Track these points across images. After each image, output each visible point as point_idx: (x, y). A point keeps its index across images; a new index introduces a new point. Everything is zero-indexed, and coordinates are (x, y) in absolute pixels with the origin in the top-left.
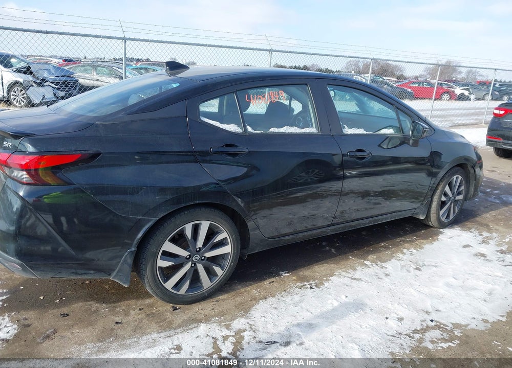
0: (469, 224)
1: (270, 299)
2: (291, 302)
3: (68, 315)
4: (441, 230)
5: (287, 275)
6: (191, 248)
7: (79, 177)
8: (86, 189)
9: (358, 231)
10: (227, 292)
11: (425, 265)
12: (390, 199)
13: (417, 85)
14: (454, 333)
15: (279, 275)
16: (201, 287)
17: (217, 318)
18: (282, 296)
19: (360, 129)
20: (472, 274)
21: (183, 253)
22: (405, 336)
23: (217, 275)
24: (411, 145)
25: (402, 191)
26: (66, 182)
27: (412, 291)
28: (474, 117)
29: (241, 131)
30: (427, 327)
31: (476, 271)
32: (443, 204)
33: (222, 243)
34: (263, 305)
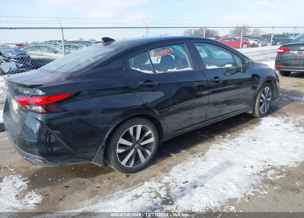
0: (275, 114)
1: (179, 165)
2: (190, 165)
3: (68, 187)
4: (261, 118)
5: (184, 151)
6: (133, 141)
7: (70, 106)
8: (75, 113)
9: (217, 124)
10: (154, 164)
11: (257, 138)
12: (230, 105)
13: (228, 41)
14: (282, 170)
15: (180, 152)
16: (140, 162)
17: (153, 178)
18: (185, 163)
19: (214, 66)
20: (284, 139)
21: (130, 144)
22: (257, 175)
23: (148, 155)
24: (242, 72)
25: (236, 100)
26: (63, 110)
27: (255, 152)
28: (263, 56)
29: (153, 73)
30: (267, 169)
31: (285, 138)
32: (261, 104)
33: (149, 137)
34: (175, 169)
